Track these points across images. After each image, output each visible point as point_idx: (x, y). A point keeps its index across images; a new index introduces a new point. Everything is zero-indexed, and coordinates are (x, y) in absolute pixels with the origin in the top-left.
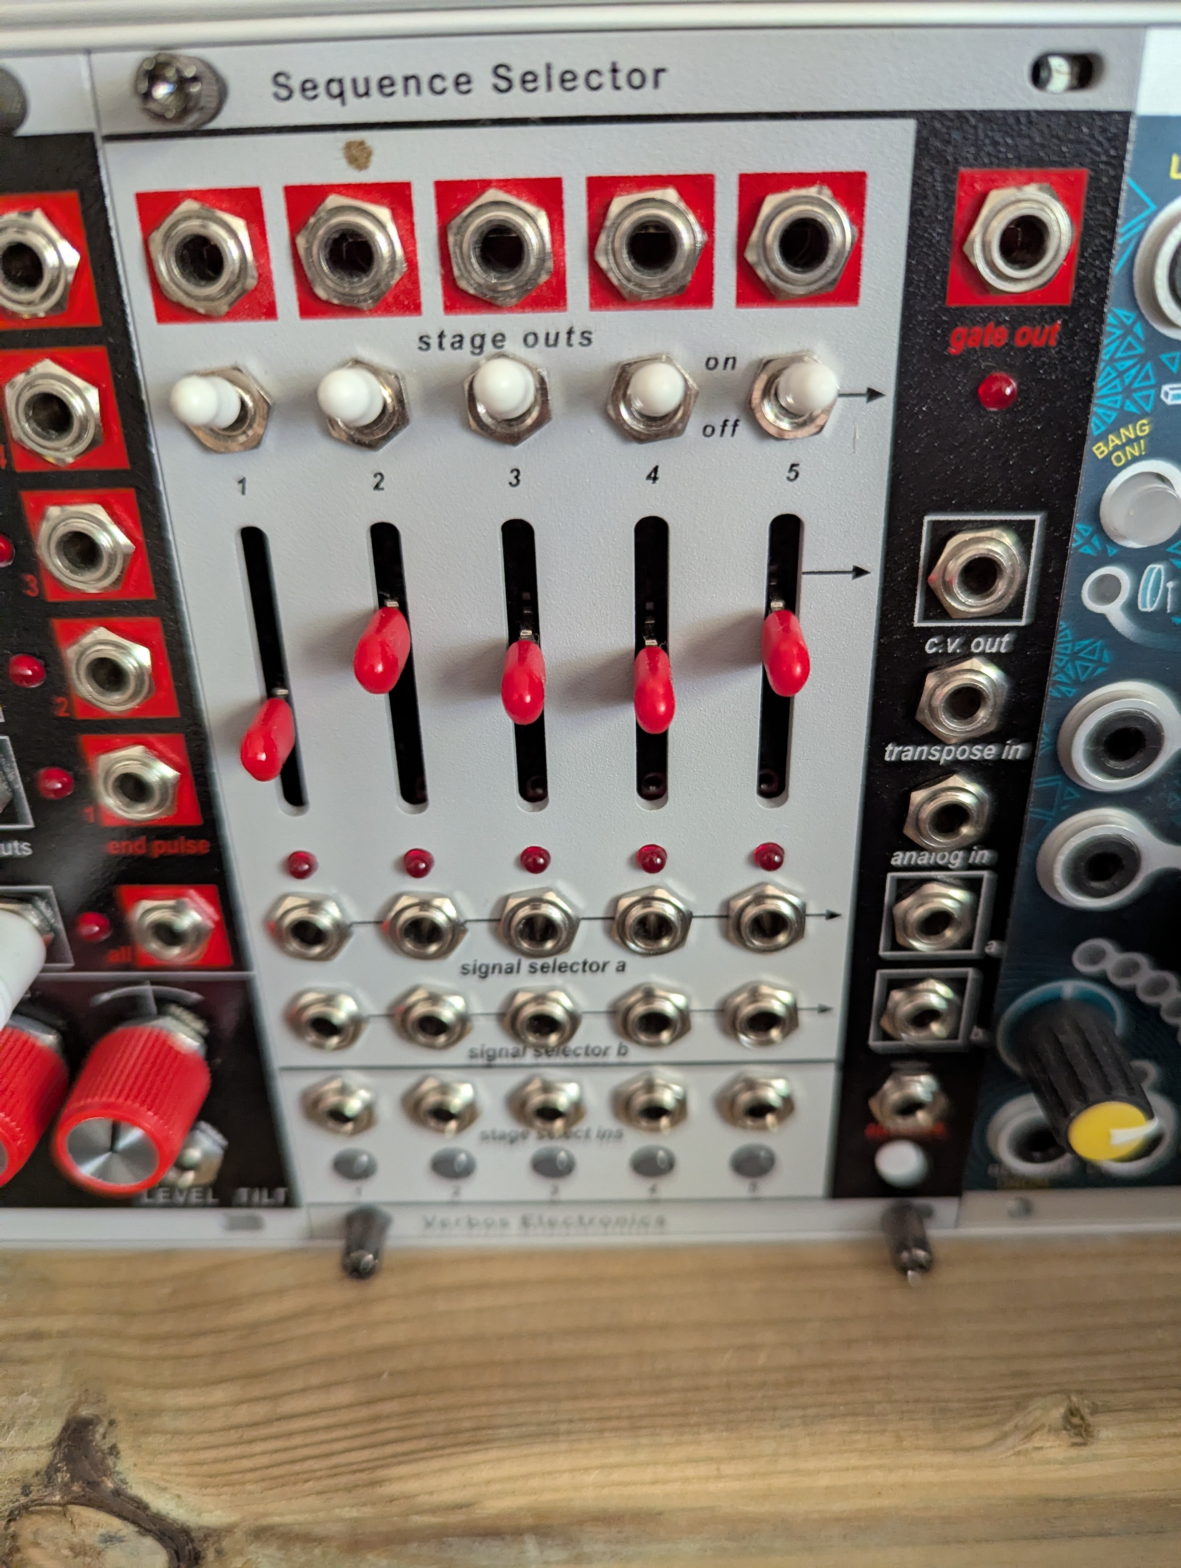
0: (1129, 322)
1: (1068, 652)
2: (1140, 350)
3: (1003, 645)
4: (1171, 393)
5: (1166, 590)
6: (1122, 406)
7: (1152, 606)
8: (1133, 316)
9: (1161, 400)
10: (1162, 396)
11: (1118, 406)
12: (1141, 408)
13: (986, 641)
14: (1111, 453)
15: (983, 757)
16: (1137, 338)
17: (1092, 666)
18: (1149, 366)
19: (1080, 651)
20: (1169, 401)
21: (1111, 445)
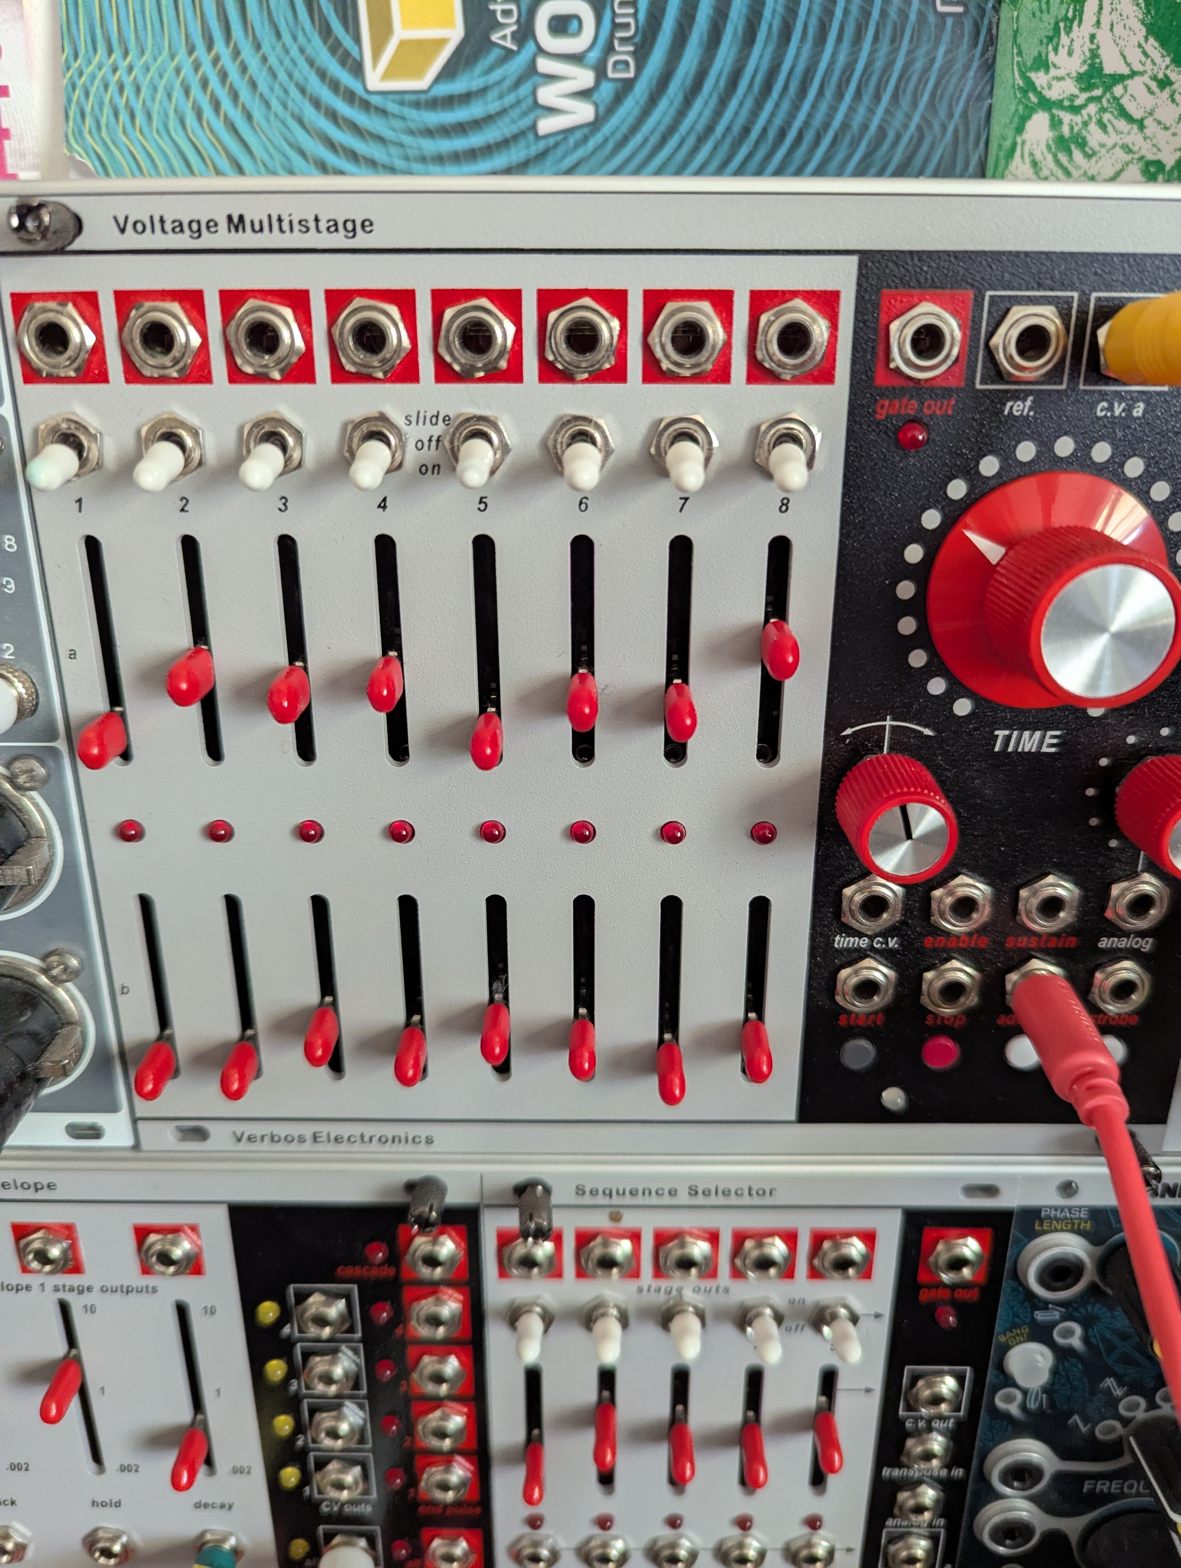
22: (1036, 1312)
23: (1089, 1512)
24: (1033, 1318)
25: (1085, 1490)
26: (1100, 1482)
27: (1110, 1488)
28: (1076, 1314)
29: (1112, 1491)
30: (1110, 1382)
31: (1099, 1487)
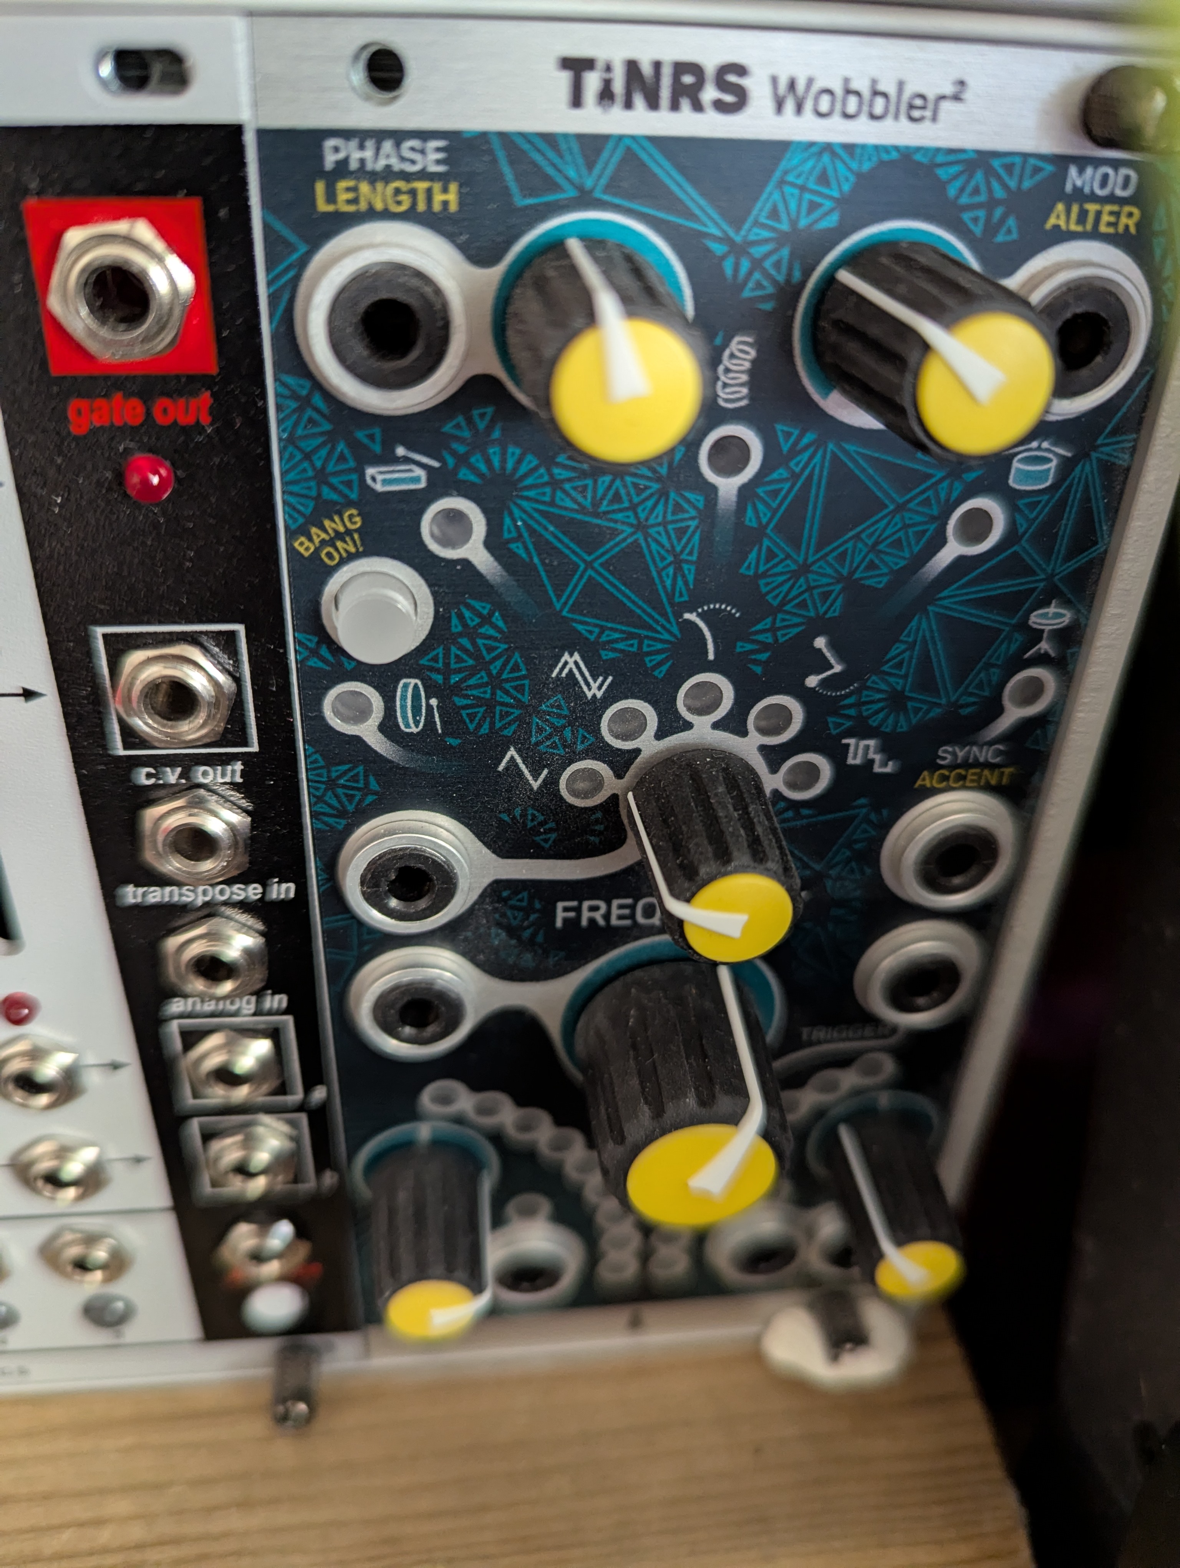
0: (304, 392)
1: (324, 779)
2: (327, 427)
3: (238, 774)
4: (379, 478)
5: (429, 708)
6: (319, 495)
7: (417, 726)
8: (308, 384)
9: (368, 487)
10: (369, 481)
11: (314, 493)
12: (345, 496)
13: (215, 771)
14: (317, 551)
15: (246, 898)
16: (317, 410)
17: (358, 795)
18: (341, 447)
19: (339, 777)
20: (379, 487)
21: (317, 541)
22: (370, 471)
23: (574, 969)
24: (364, 488)
25: (559, 923)
26: (586, 904)
27: (607, 916)
28: (464, 474)
29: (614, 921)
30: (571, 661)
31: (586, 915)
